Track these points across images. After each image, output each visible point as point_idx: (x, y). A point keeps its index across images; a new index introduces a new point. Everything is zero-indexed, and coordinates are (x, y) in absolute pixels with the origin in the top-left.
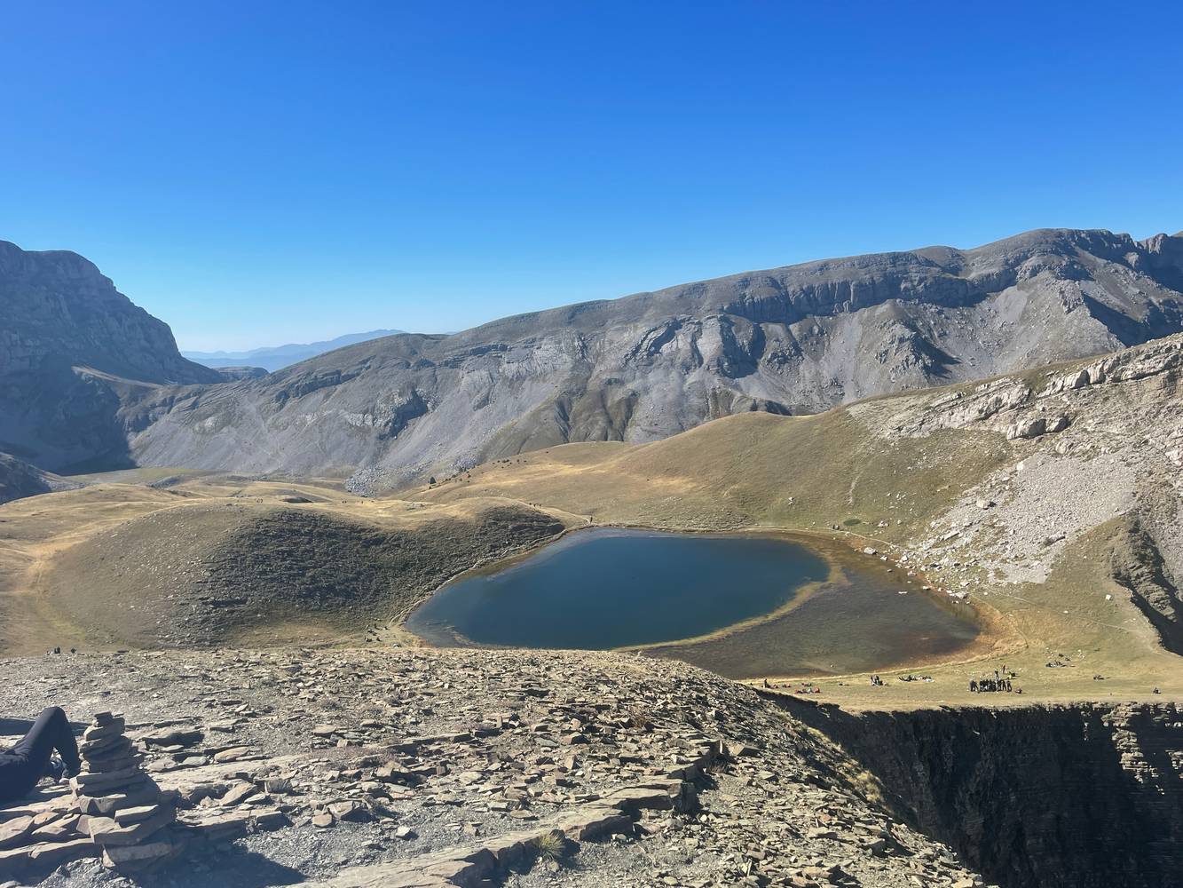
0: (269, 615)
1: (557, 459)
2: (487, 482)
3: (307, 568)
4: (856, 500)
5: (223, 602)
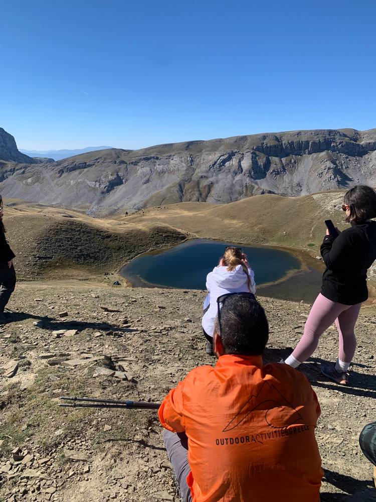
0: (62, 265)
1: (182, 208)
2: (152, 216)
3: (79, 246)
4: (313, 236)
5: (43, 257)
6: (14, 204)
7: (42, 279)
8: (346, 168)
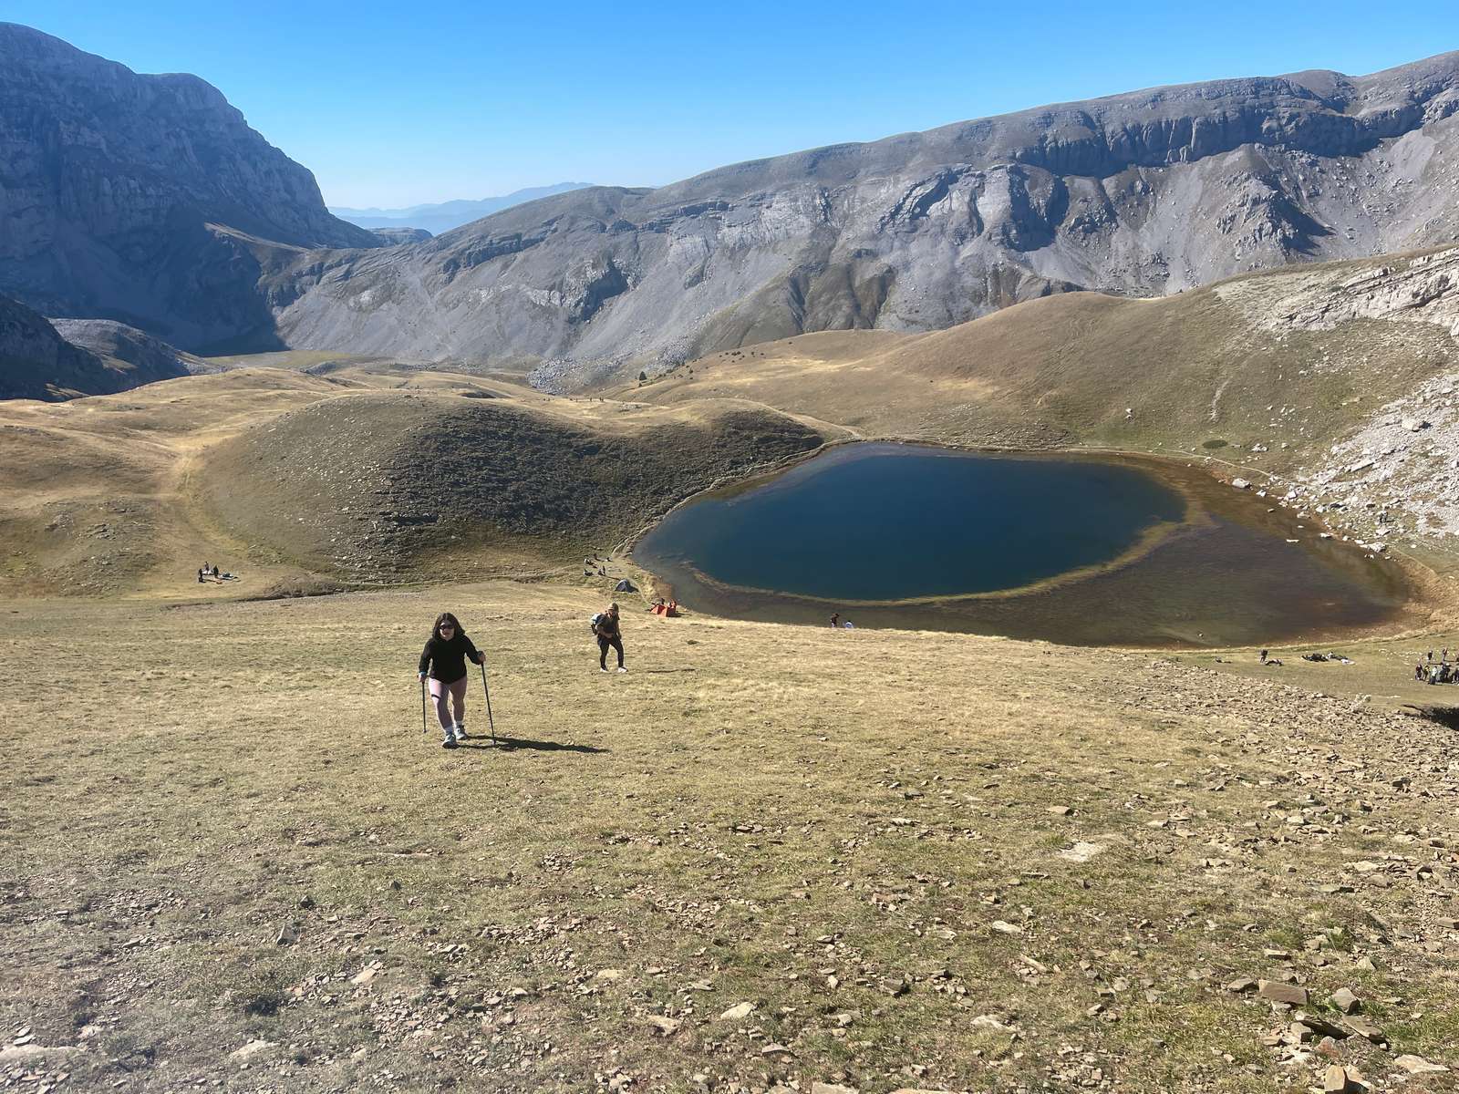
0: (464, 537)
1: (804, 351)
2: (716, 379)
3: (510, 481)
4: (1221, 415)
5: (408, 519)
6: (328, 368)
7: (412, 582)
8: (1310, 196)
